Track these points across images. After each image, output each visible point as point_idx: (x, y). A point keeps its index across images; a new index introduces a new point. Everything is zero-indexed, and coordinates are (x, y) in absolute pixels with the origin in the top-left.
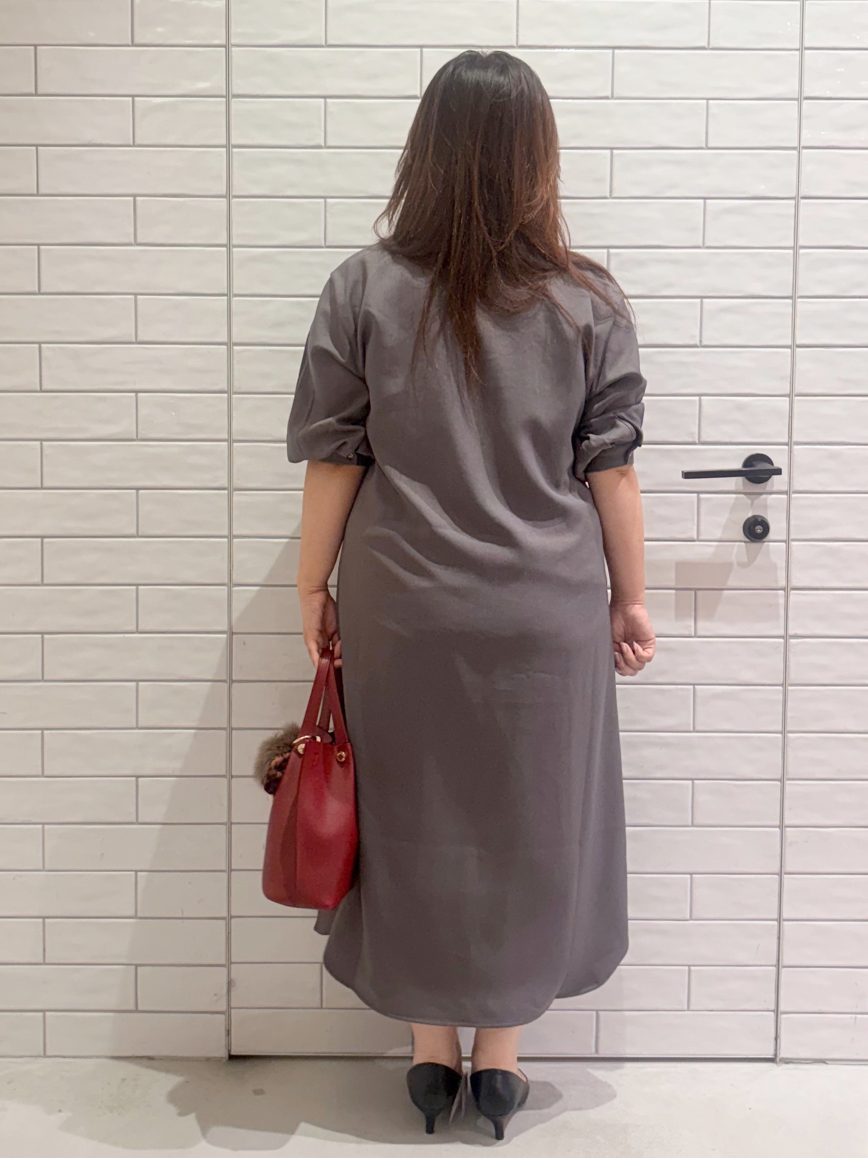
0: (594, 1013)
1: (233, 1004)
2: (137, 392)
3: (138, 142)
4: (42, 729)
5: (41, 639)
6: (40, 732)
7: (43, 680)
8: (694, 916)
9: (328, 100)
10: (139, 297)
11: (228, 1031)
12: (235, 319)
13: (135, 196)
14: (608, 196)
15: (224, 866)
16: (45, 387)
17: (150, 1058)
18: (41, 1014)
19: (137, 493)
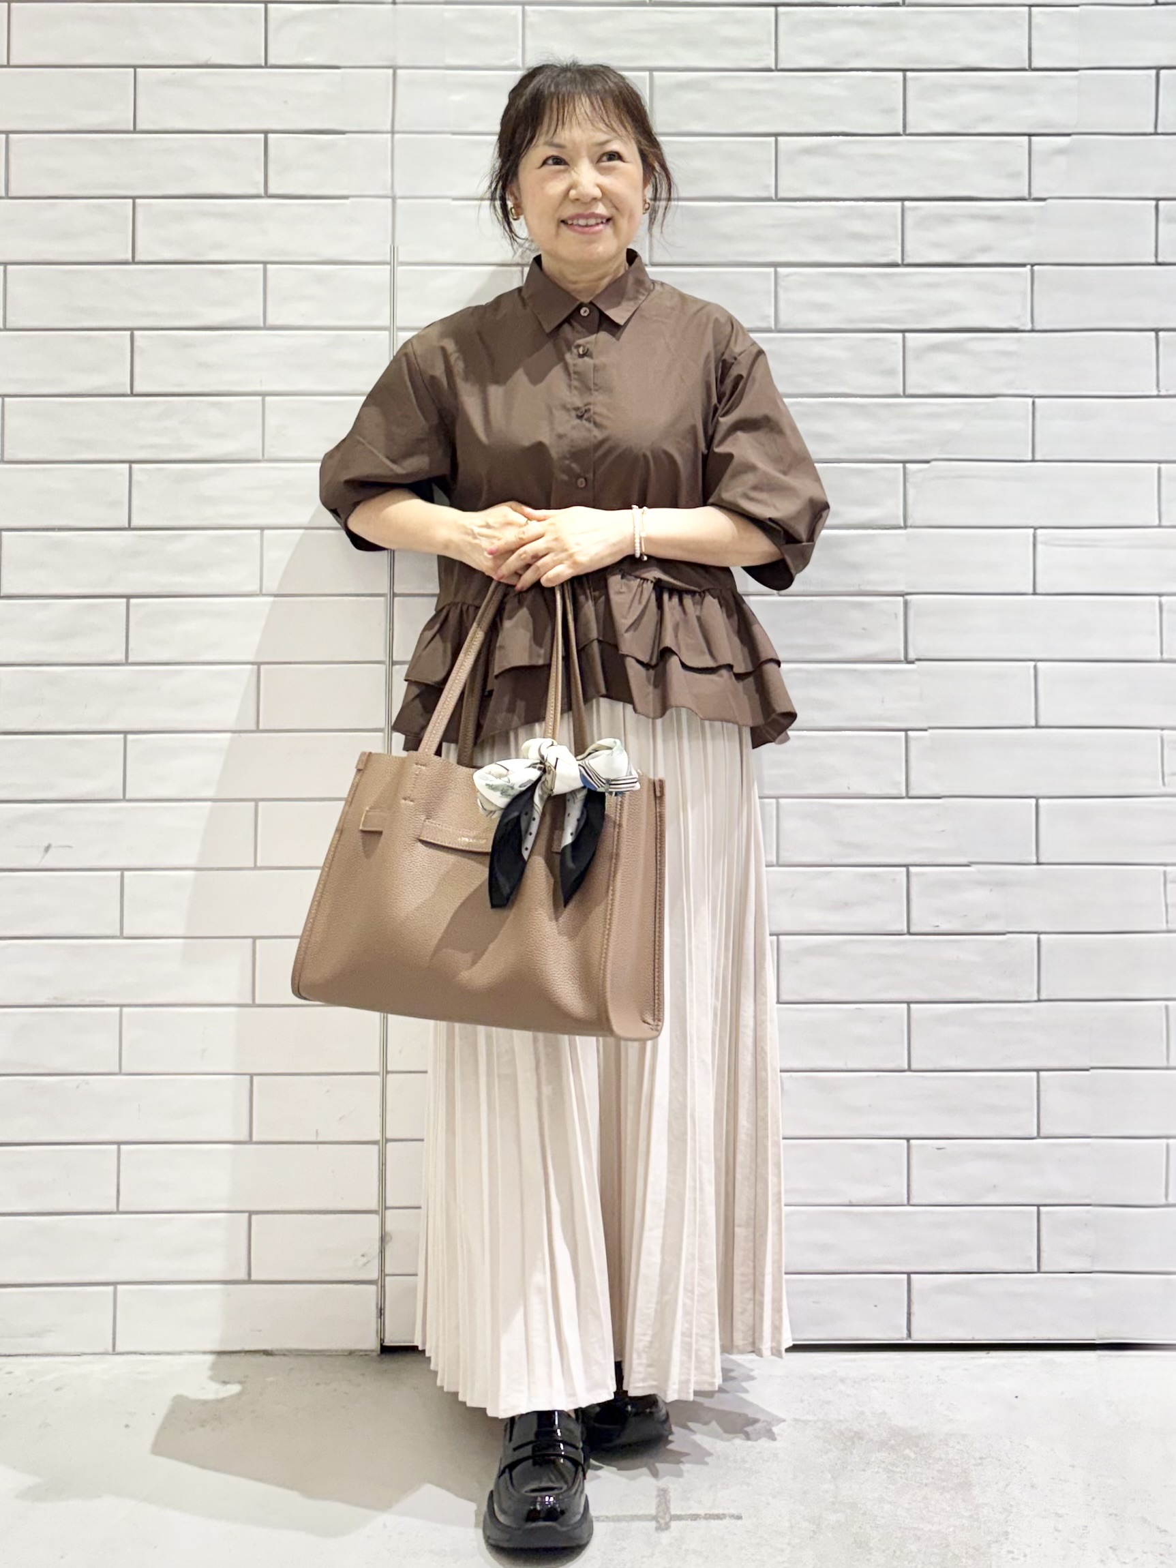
0: (905, 1276)
1: (388, 1271)
2: (264, 395)
3: (271, 61)
4: (123, 870)
5: (122, 741)
6: (119, 873)
7: (124, 799)
8: (1042, 1135)
9: (527, 8)
10: (269, 266)
11: (381, 1310)
12: (400, 296)
13: (266, 133)
14: (901, 132)
15: (376, 1066)
16: (137, 389)
17: (267, 1353)
18: (111, 1288)
19: (262, 535)
